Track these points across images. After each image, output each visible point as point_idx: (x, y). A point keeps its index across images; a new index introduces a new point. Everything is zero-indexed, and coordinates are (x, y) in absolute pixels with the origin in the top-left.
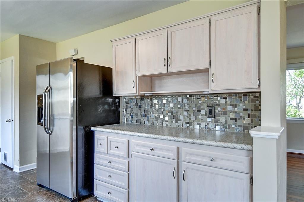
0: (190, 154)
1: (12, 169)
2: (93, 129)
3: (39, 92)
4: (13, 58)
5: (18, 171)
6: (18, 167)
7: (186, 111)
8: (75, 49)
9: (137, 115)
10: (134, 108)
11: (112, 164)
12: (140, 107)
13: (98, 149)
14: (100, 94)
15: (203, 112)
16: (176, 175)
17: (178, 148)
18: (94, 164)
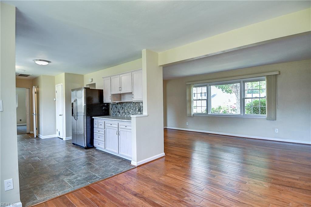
0: (122, 125)
1: (62, 139)
2: (93, 117)
3: (72, 101)
4: (62, 84)
5: (65, 140)
6: (65, 138)
7: (132, 109)
8: (91, 79)
9: (116, 112)
10: (115, 108)
11: (100, 132)
12: (117, 107)
13: (95, 126)
14: (99, 102)
15: (137, 110)
16: (117, 134)
17: (118, 123)
18: (94, 133)
